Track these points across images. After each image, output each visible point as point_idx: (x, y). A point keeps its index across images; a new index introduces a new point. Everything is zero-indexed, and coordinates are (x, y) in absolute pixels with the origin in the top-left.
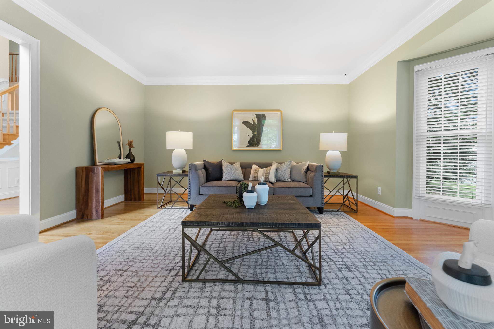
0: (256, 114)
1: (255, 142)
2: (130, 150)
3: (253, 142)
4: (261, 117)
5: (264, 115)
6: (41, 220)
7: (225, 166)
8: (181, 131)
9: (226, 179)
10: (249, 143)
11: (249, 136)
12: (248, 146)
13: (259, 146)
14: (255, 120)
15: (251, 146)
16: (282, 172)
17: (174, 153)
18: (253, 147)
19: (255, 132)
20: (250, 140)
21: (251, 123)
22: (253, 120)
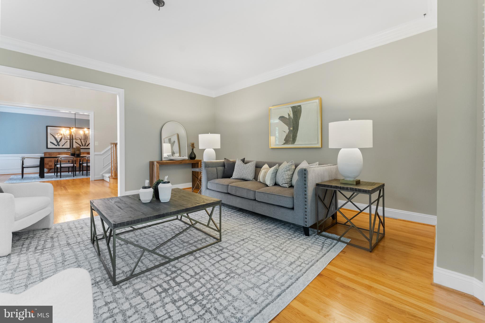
0: (291, 107)
1: (291, 139)
2: (193, 149)
3: (289, 139)
4: (297, 109)
5: (300, 106)
6: (125, 191)
7: (238, 164)
8: (210, 133)
10: (285, 140)
11: (285, 132)
12: (284, 144)
13: (295, 143)
14: (291, 114)
15: (287, 144)
17: (205, 152)
18: (289, 144)
19: (291, 127)
20: (287, 136)
21: (287, 118)
22: (288, 114)
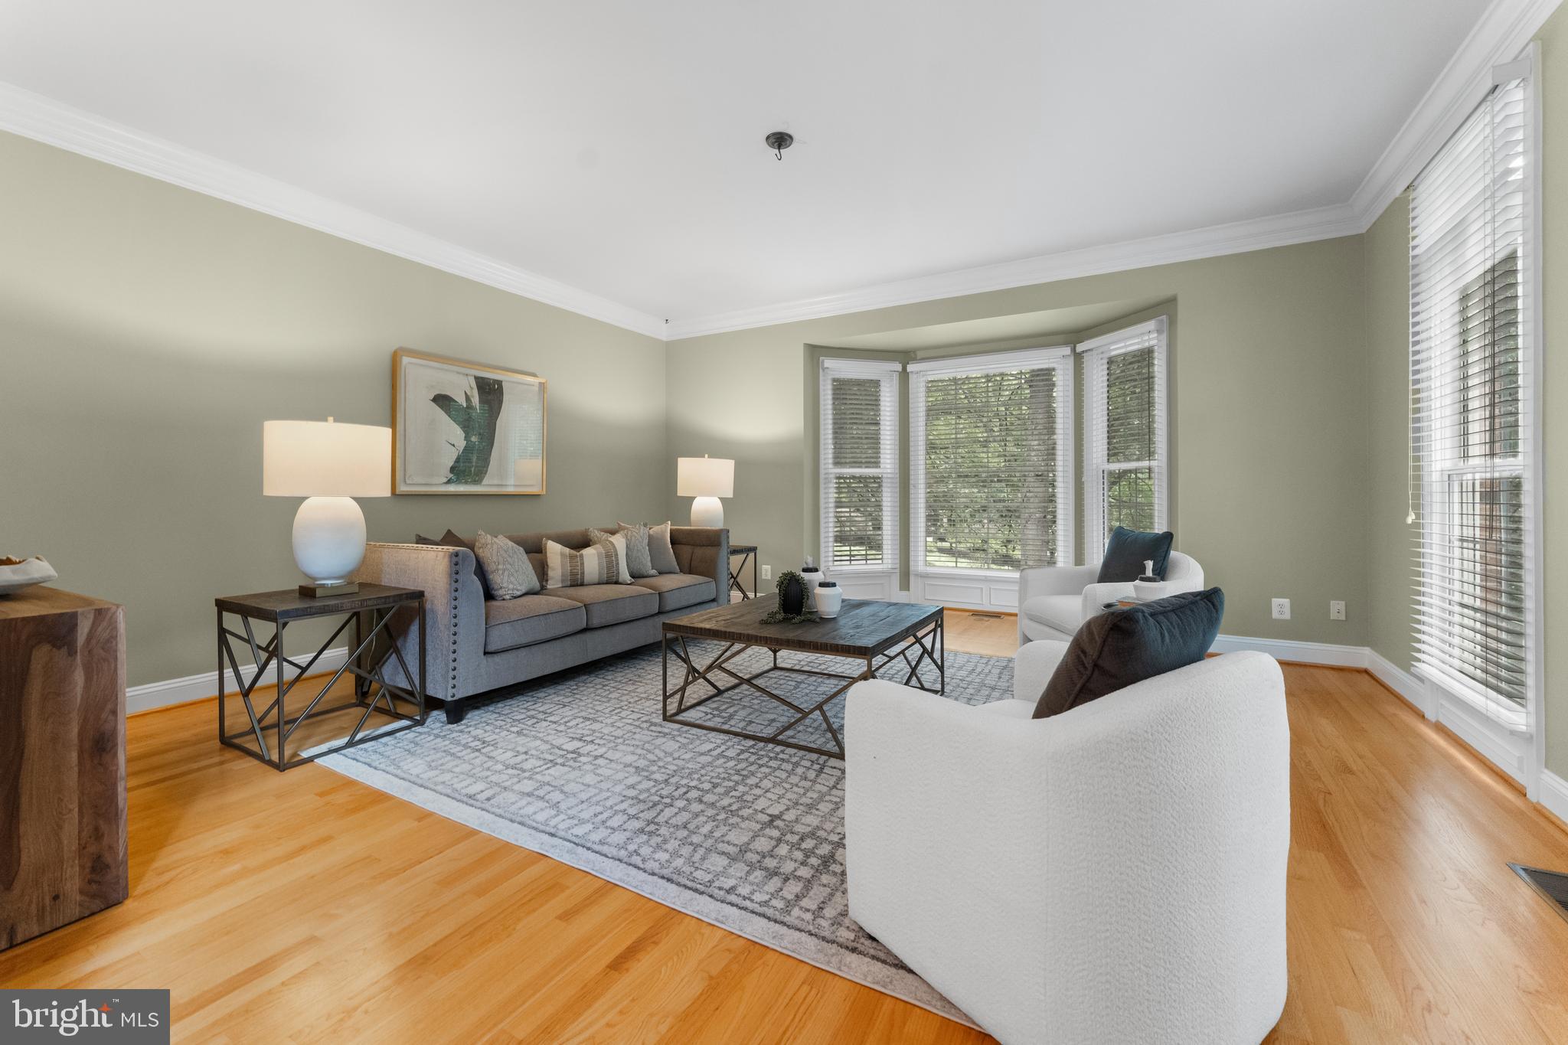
0: (476, 378)
1: (473, 469)
3: (467, 468)
4: (491, 392)
5: (499, 383)
9: (519, 593)
10: (453, 469)
11: (454, 445)
12: (450, 482)
13: (483, 482)
14: (473, 397)
15: (460, 483)
16: (639, 554)
18: (466, 483)
19: (474, 434)
20: (458, 460)
21: (461, 405)
22: (466, 394)
